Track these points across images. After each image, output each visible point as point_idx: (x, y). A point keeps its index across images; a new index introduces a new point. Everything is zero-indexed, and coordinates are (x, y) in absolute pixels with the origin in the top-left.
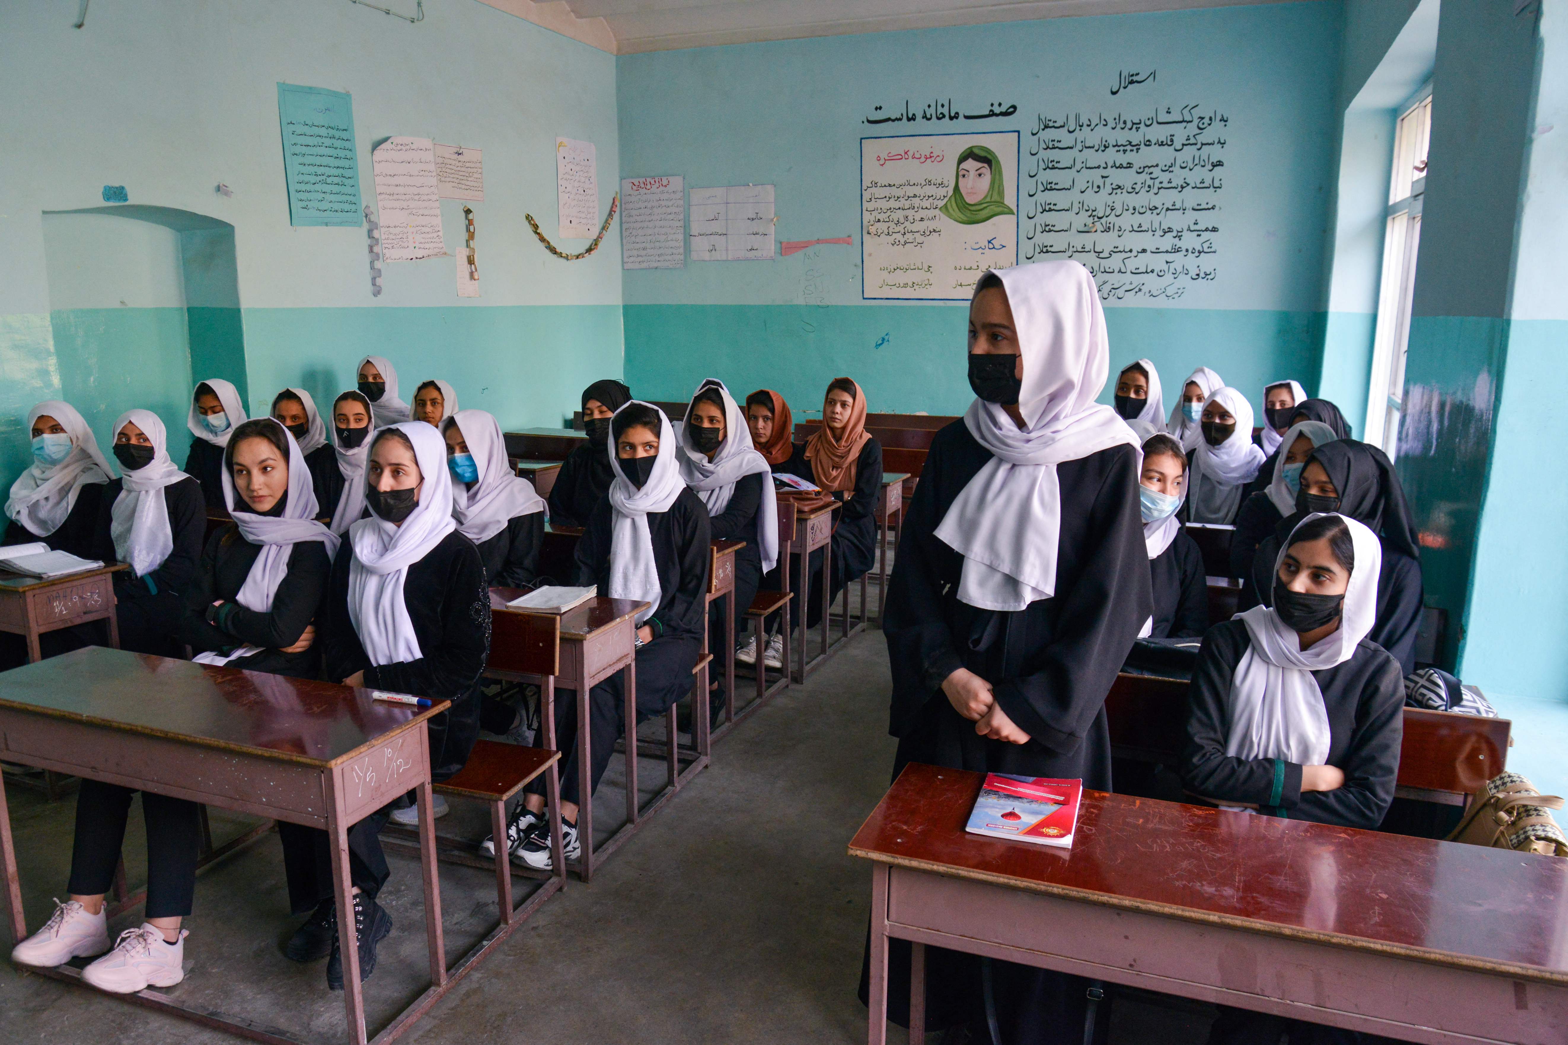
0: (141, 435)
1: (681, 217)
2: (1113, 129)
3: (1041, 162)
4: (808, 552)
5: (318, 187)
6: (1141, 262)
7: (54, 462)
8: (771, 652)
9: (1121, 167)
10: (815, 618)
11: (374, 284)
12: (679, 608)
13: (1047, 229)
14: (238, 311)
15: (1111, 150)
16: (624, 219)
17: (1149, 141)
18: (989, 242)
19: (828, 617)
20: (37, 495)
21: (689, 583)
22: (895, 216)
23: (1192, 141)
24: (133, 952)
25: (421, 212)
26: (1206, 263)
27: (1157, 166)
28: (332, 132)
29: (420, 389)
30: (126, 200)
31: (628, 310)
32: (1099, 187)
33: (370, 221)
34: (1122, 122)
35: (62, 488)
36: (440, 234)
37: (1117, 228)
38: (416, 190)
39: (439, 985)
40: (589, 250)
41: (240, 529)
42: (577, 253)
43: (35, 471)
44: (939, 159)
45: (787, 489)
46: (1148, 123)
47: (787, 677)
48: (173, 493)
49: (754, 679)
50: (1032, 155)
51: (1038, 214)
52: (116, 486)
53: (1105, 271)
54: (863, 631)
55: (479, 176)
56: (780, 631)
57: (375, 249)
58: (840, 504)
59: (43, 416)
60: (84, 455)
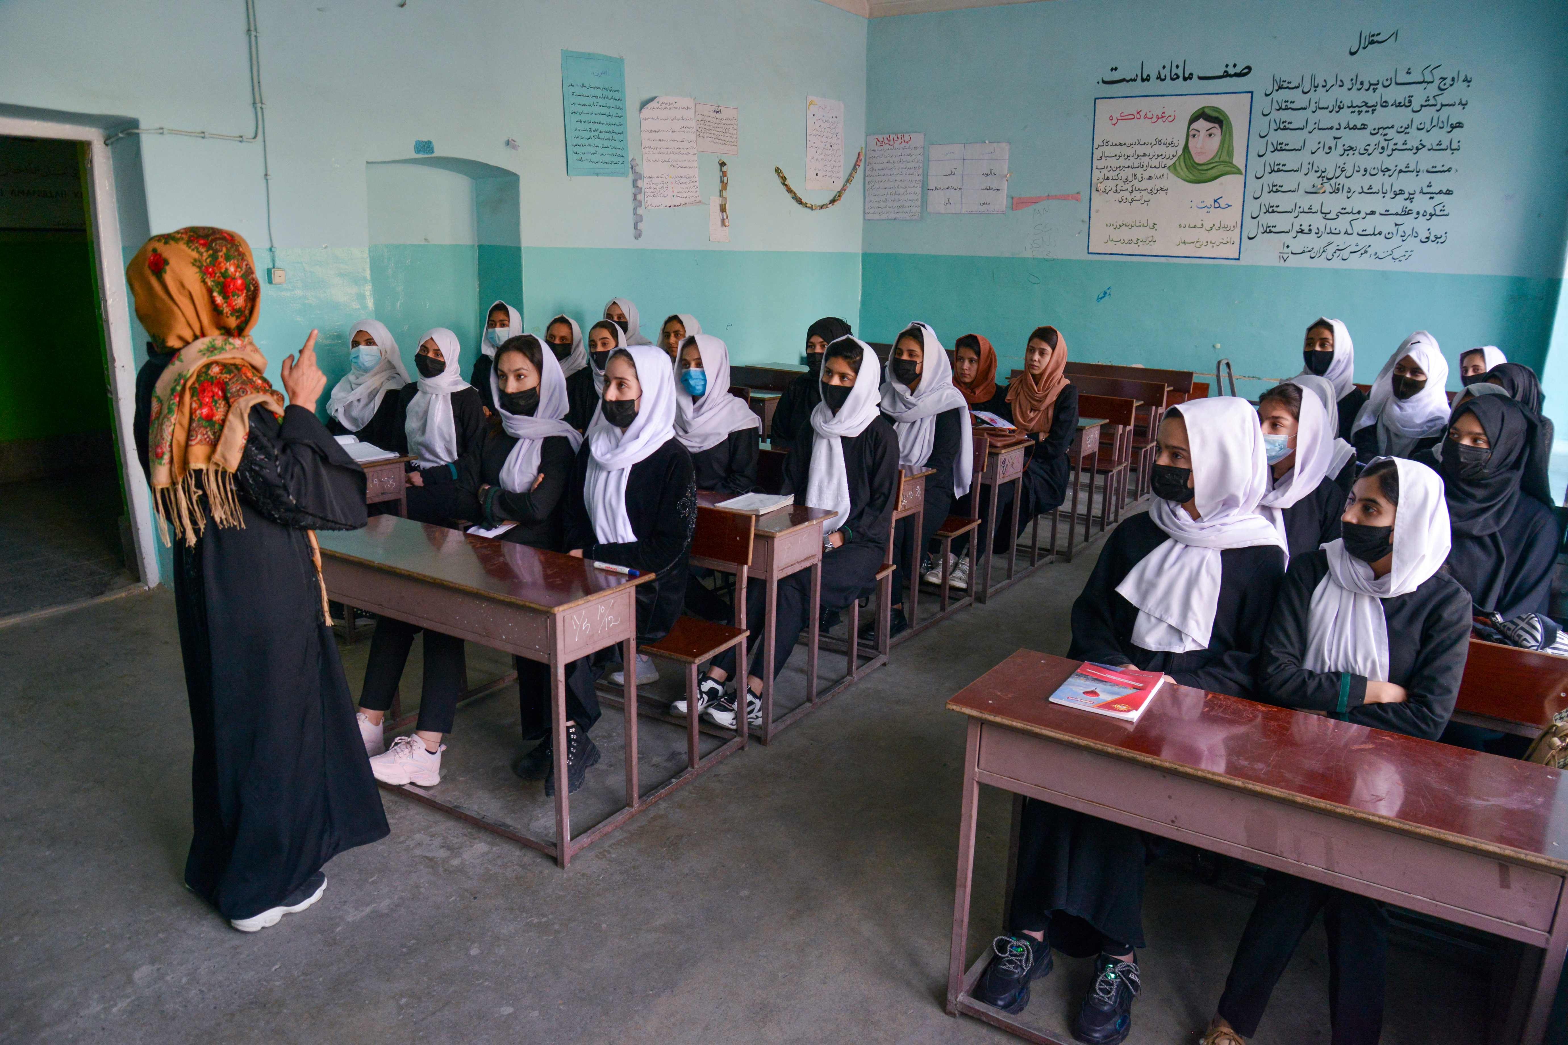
0: (438, 352)
1: (920, 172)
2: (1350, 89)
3: (1273, 123)
4: (998, 483)
5: (592, 141)
6: (1369, 224)
7: (366, 370)
8: (958, 573)
9: (1355, 128)
10: (1002, 546)
11: (636, 228)
12: (866, 520)
13: (1274, 189)
14: (518, 249)
15: (1346, 111)
16: (868, 173)
17: (1386, 102)
18: (1215, 201)
19: (1015, 547)
20: (352, 397)
21: (878, 498)
22: (1123, 174)
23: (1432, 102)
24: (401, 754)
25: (680, 164)
26: (1437, 226)
27: (1392, 127)
28: (605, 93)
29: (666, 323)
30: (433, 152)
31: (867, 258)
32: (1330, 148)
33: (635, 173)
34: (1358, 82)
35: (371, 392)
36: (697, 184)
37: (1346, 189)
38: (677, 145)
39: (632, 806)
40: (833, 201)
41: (503, 424)
42: (821, 204)
43: (351, 377)
44: (1170, 119)
45: (986, 426)
46: (1386, 84)
47: (970, 596)
48: (457, 398)
49: (939, 596)
50: (1264, 115)
51: (1266, 174)
52: (412, 389)
53: (1331, 233)
54: (1052, 563)
55: (735, 132)
56: (967, 555)
57: (638, 197)
58: (1033, 442)
59: (361, 331)
60: (391, 366)
